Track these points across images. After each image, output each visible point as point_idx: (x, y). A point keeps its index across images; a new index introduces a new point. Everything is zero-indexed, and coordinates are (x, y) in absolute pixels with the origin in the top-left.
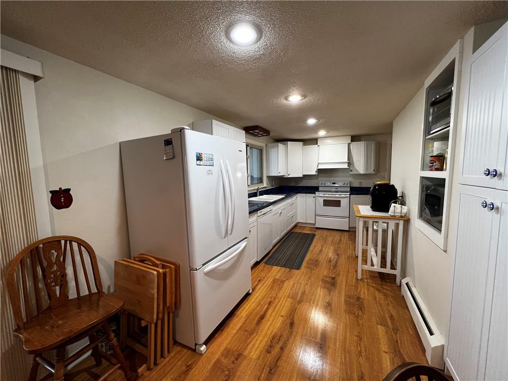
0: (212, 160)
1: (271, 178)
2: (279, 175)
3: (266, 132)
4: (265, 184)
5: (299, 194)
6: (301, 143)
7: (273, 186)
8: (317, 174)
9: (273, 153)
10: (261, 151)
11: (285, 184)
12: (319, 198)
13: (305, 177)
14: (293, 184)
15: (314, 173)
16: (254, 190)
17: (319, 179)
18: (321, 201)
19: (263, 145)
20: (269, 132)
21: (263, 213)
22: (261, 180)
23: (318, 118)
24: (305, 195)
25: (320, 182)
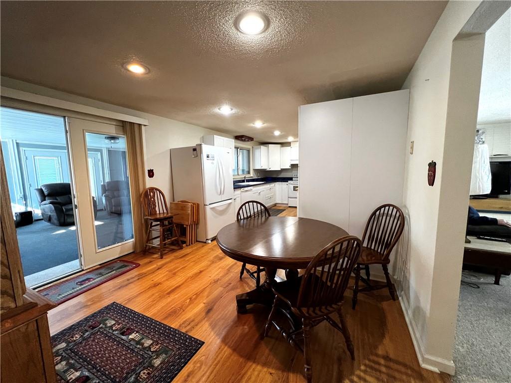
0: (214, 157)
1: (256, 171)
2: (262, 168)
3: (250, 139)
4: (252, 175)
5: (278, 183)
6: (279, 145)
7: (258, 177)
8: (290, 168)
9: (257, 152)
10: (249, 151)
11: (268, 176)
12: (290, 185)
13: (283, 170)
14: (274, 176)
15: (288, 167)
16: (242, 178)
17: (294, 172)
18: (292, 187)
19: (251, 147)
20: (253, 139)
21: (245, 190)
22: (249, 172)
23: (281, 131)
24: (281, 183)
25: (294, 175)
